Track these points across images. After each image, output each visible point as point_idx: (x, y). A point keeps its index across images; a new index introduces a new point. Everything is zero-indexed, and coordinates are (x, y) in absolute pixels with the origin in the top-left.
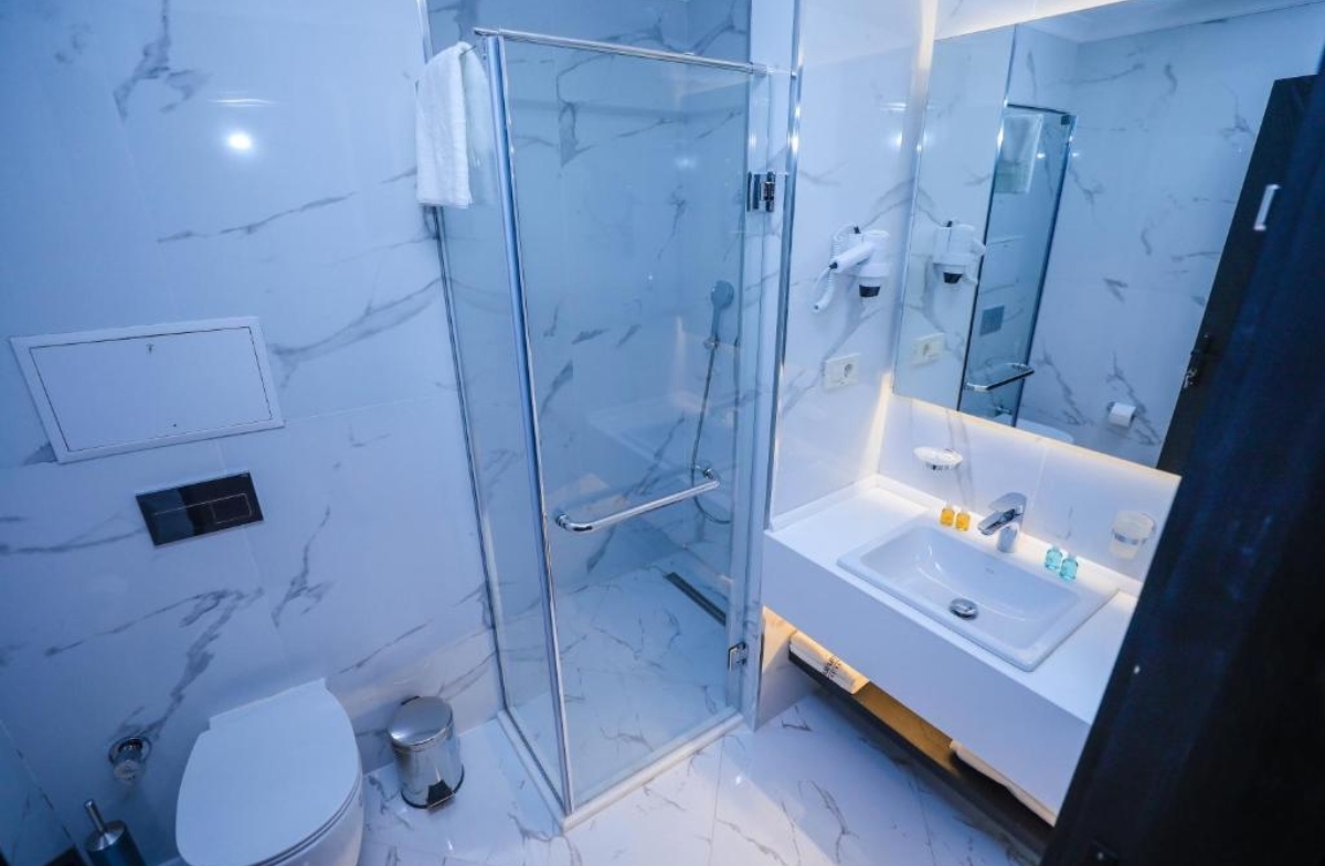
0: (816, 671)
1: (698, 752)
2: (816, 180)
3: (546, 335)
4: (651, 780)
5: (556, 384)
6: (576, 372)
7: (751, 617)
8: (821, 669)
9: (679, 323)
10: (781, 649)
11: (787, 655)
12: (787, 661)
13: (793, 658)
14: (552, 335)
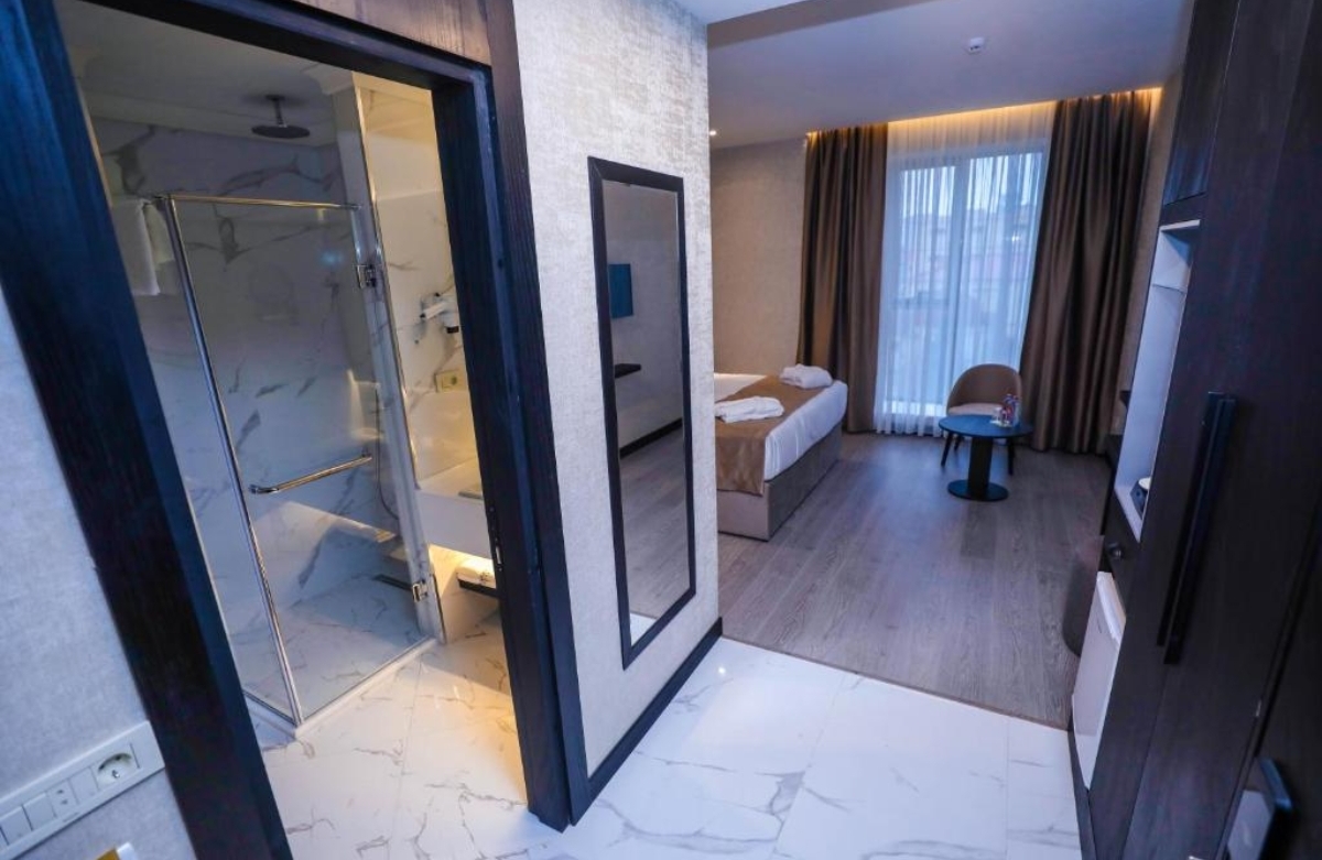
0: (472, 584)
1: (403, 668)
2: (401, 268)
3: (230, 391)
4: (366, 692)
5: (246, 430)
6: (263, 419)
7: (423, 558)
8: (476, 581)
9: (351, 375)
10: (451, 579)
11: (458, 584)
12: (458, 589)
13: (463, 584)
14: (235, 391)
